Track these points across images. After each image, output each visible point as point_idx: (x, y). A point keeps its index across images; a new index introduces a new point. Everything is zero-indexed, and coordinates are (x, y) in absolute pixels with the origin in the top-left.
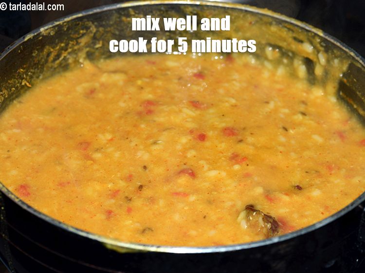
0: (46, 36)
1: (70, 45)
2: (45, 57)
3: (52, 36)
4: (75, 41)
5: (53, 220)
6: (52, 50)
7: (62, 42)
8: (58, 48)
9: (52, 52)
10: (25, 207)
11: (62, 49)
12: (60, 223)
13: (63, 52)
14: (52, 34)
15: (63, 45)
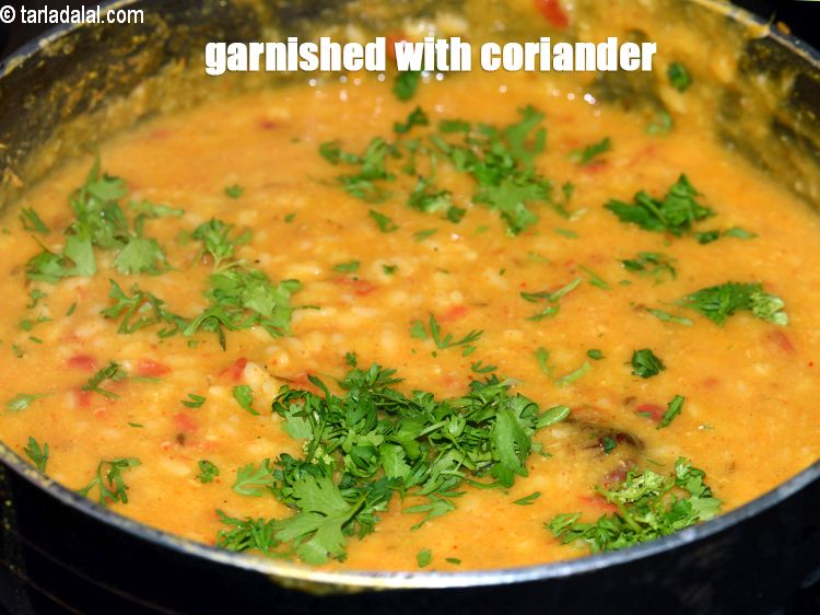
0: (54, 59)
1: (110, 75)
2: (54, 110)
3: (68, 58)
4: (121, 63)
5: (142, 527)
6: (68, 89)
7: (91, 70)
8: (82, 83)
9: (70, 93)
10: (68, 500)
11: (91, 85)
12: (160, 533)
13: (95, 91)
14: (67, 52)
15: (93, 75)
